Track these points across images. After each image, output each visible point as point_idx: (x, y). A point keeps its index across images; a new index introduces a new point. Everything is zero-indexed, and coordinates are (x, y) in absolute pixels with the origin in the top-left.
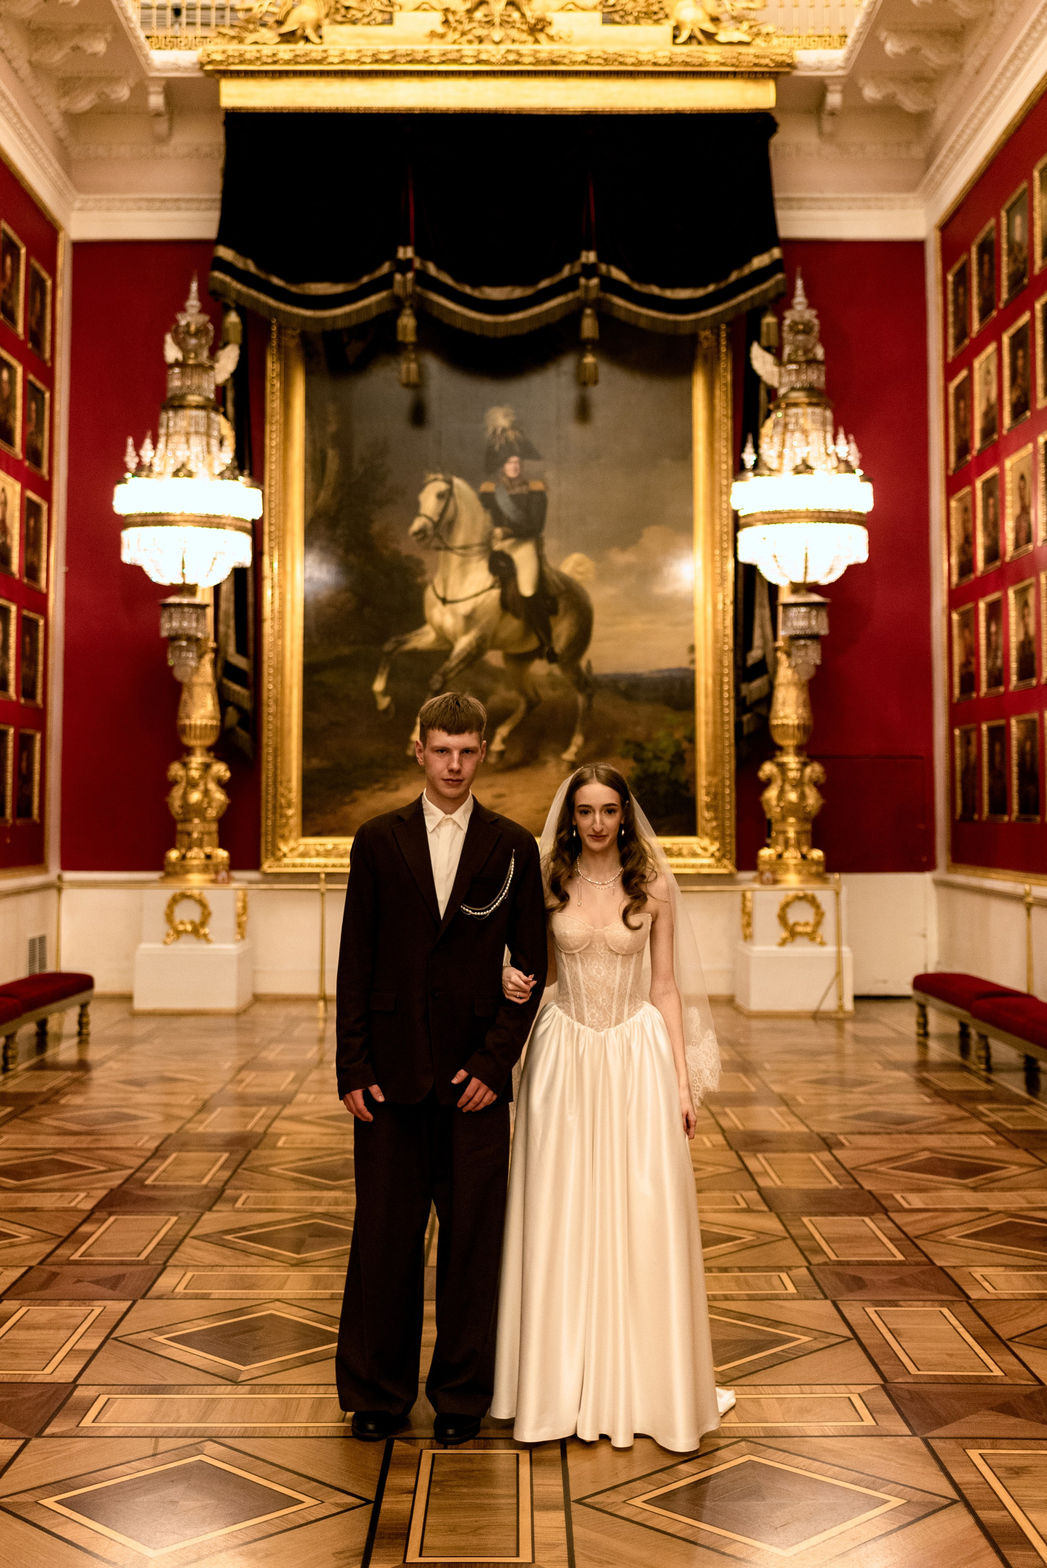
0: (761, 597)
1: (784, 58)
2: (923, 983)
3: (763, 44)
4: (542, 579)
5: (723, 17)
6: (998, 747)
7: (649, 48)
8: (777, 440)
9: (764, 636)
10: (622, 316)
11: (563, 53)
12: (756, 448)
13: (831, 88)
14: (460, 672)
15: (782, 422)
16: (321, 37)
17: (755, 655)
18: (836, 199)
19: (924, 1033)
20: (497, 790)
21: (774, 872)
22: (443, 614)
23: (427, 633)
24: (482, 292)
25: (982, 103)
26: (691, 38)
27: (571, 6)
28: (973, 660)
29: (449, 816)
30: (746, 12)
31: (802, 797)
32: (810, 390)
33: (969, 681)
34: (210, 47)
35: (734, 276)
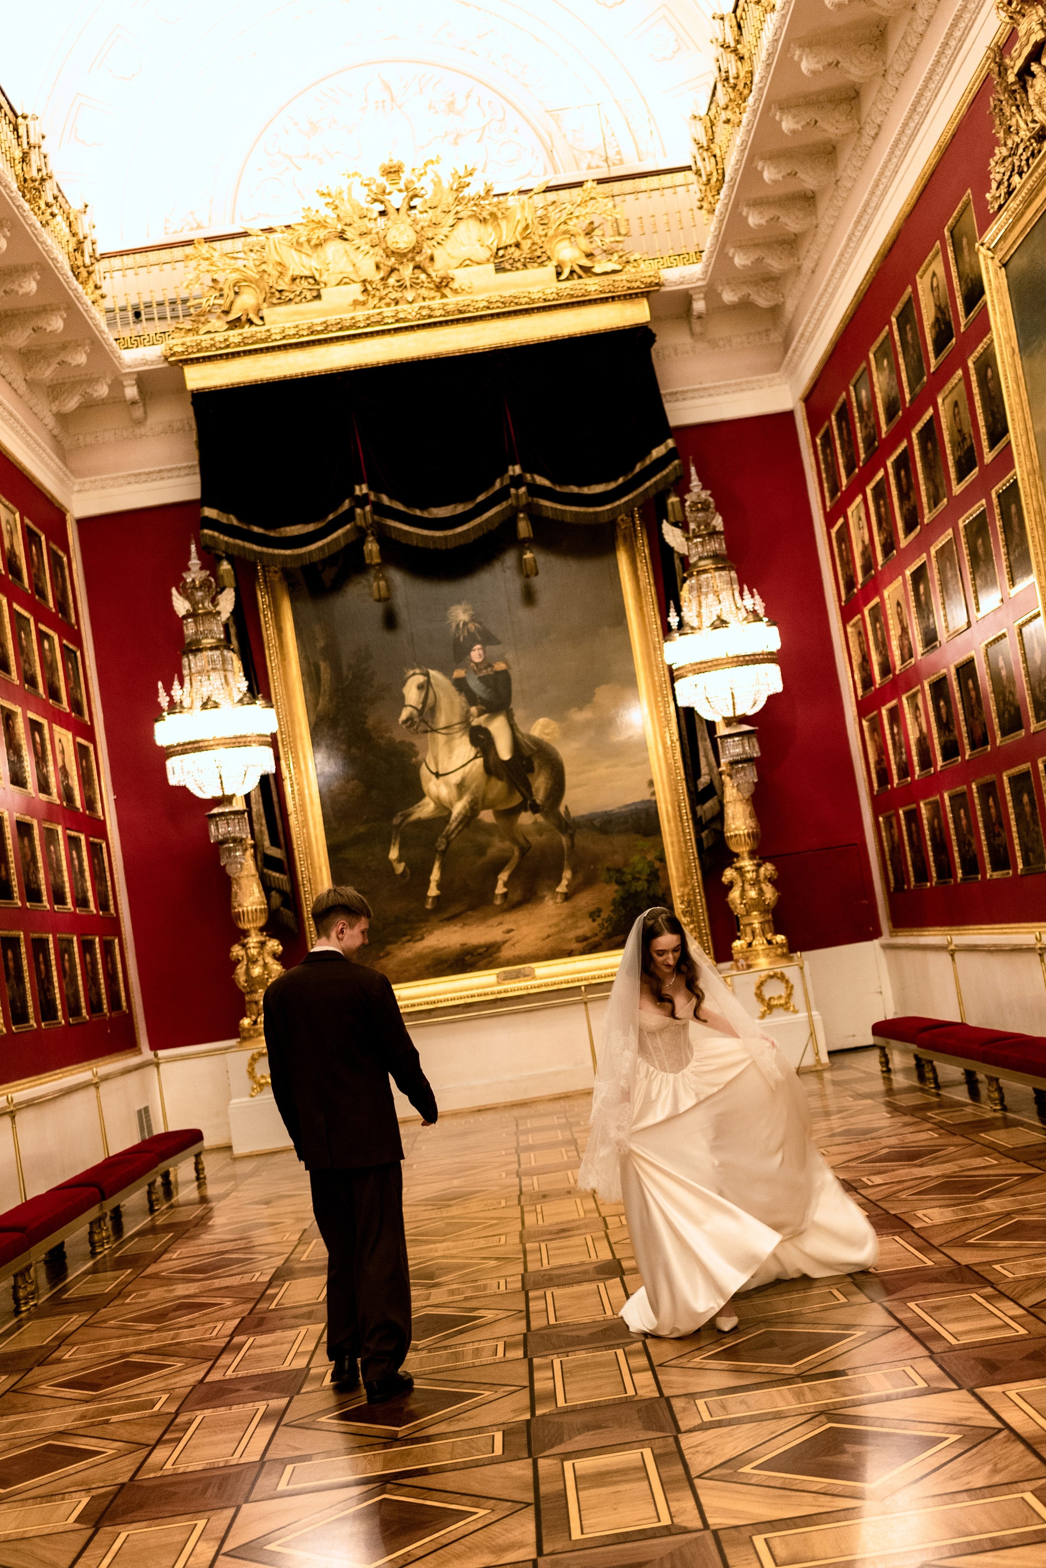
0: (702, 732)
1: (652, 279)
2: (881, 1029)
3: (633, 270)
4: (516, 744)
5: (596, 252)
7: (539, 288)
8: (694, 604)
9: (709, 764)
10: (550, 514)
11: (466, 303)
12: (679, 610)
13: (694, 297)
14: (460, 831)
15: (695, 586)
16: (262, 318)
17: (704, 780)
18: (715, 387)
19: (887, 1070)
20: (506, 927)
21: (746, 959)
22: (438, 787)
23: (428, 804)
24: (430, 514)
25: (820, 298)
26: (572, 272)
27: (467, 262)
28: (884, 757)
30: (614, 245)
31: (761, 892)
32: (715, 557)
33: (884, 775)
34: (171, 342)
35: (638, 468)
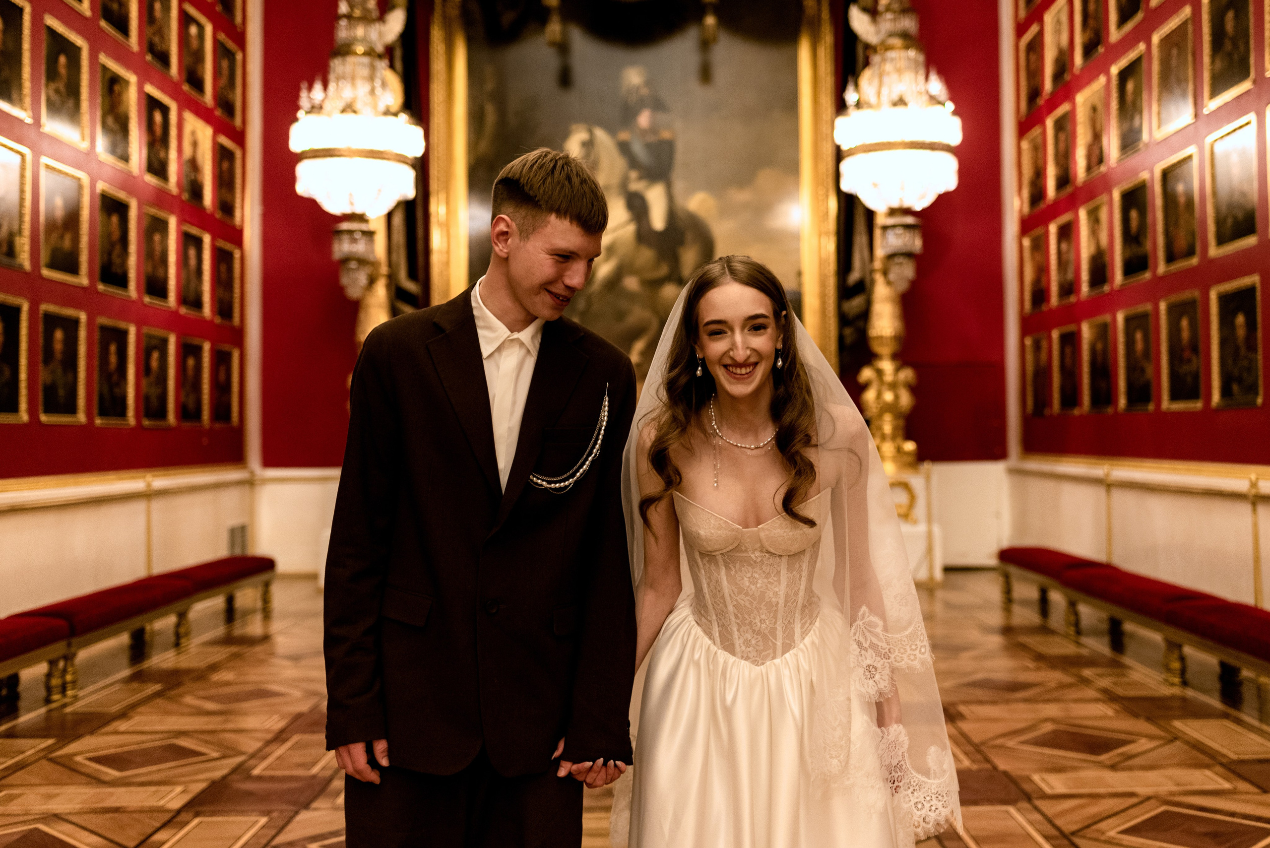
0: (859, 222)
2: (1007, 556)
4: (672, 215)
6: (1068, 350)
8: (875, 82)
9: (861, 261)
12: (857, 89)
15: (879, 65)
17: (854, 276)
19: (1008, 599)
29: (516, 335)
31: (896, 397)
32: (904, 35)
33: (1040, 294)
